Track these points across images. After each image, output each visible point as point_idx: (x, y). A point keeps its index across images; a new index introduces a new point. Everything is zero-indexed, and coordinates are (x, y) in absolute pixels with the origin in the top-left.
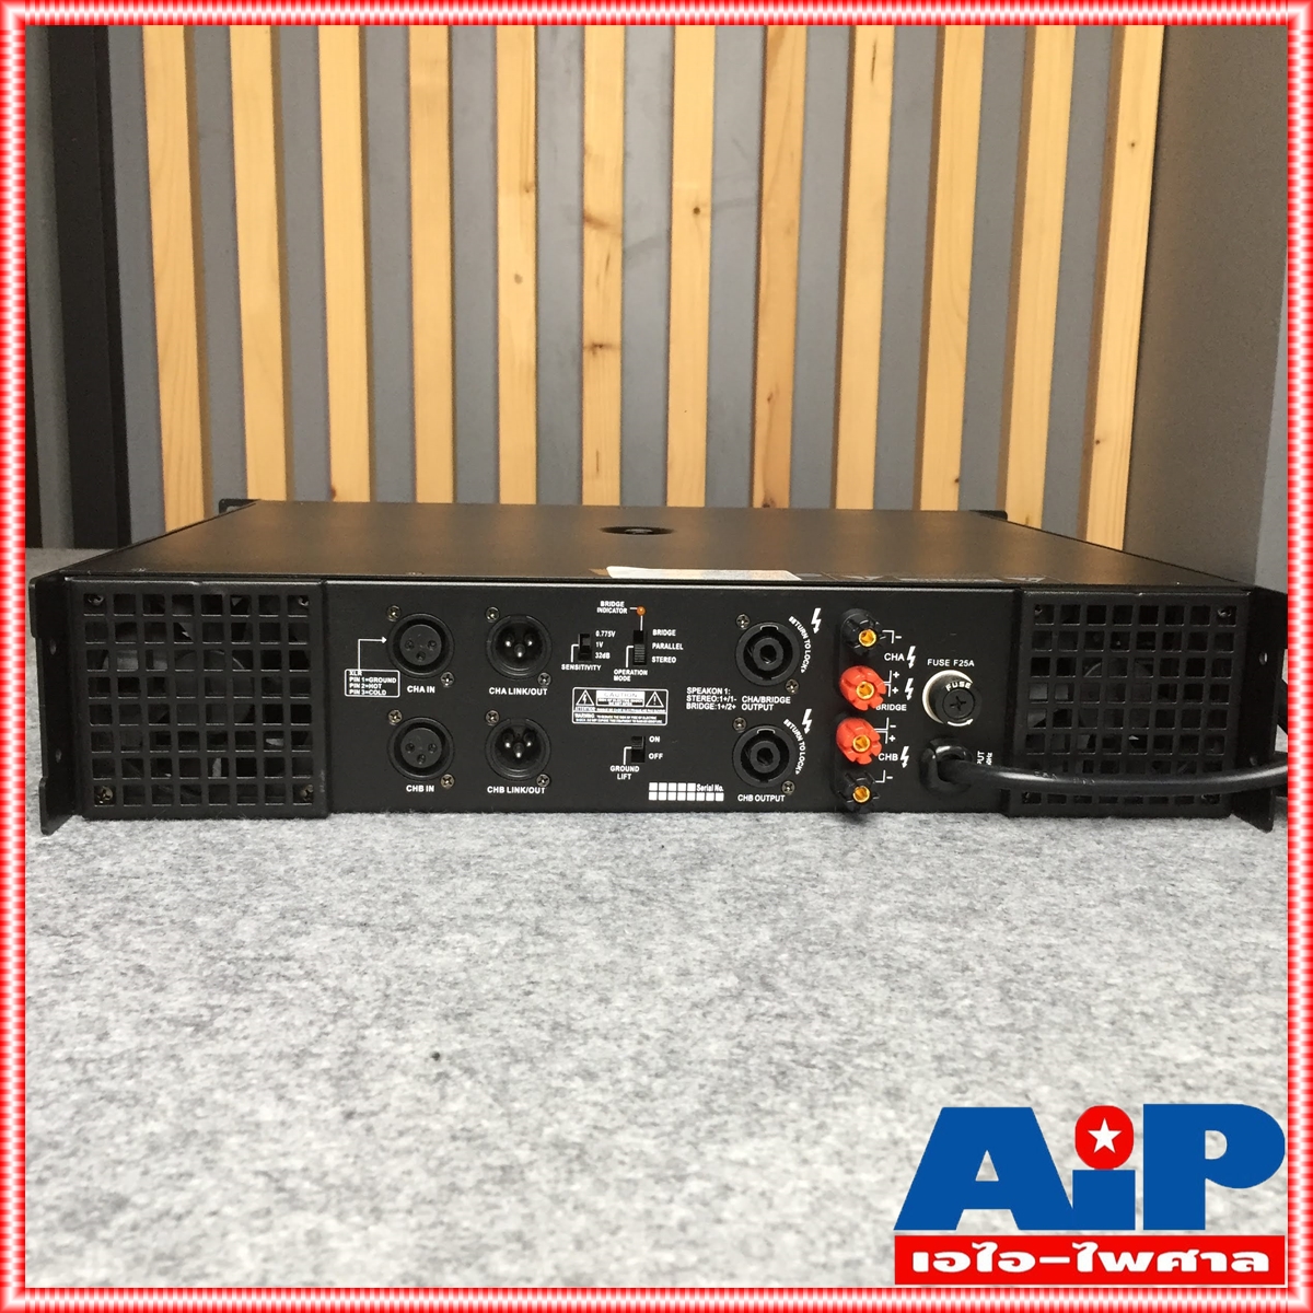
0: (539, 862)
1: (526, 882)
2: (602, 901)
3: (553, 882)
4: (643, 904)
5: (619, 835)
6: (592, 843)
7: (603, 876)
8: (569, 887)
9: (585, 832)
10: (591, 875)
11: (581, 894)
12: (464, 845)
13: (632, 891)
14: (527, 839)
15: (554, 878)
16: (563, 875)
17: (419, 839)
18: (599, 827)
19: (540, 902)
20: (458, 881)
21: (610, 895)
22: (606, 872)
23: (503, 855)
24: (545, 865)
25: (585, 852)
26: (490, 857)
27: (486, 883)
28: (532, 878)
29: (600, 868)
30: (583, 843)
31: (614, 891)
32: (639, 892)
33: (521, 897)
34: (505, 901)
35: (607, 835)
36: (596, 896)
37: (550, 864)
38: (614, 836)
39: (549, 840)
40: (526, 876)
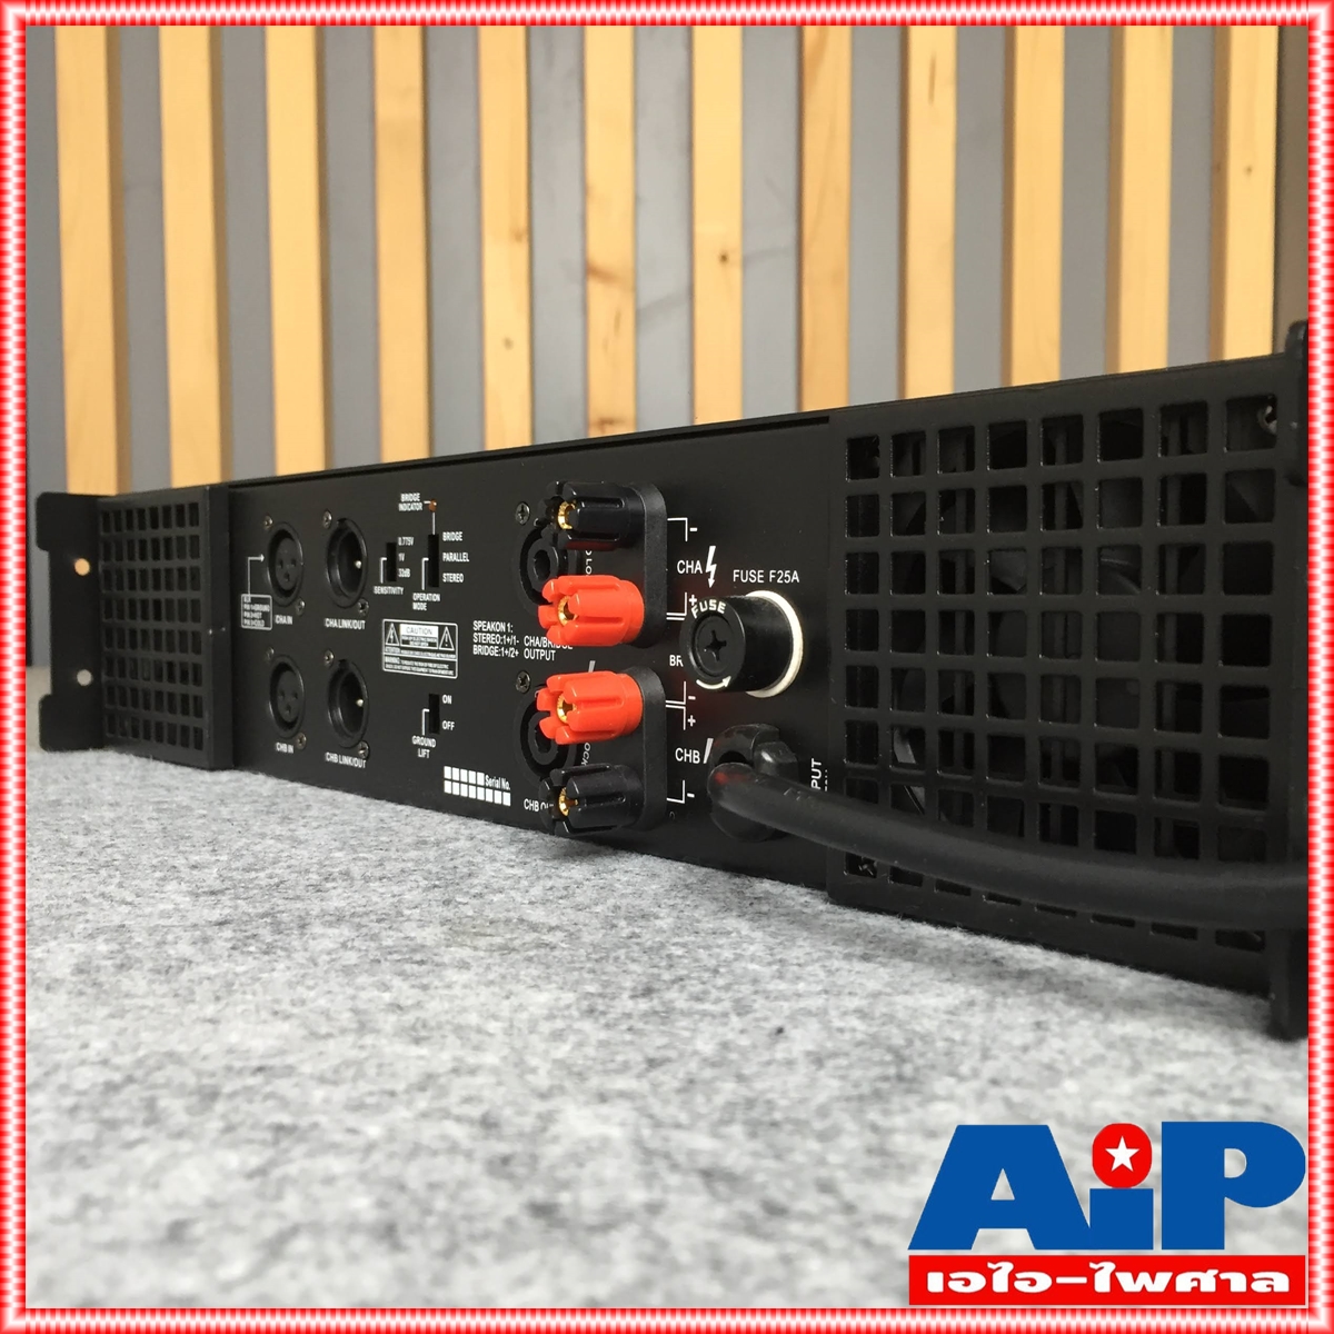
0: (427, 1082)
1: (370, 1148)
2: (610, 1221)
3: (453, 1149)
4: (751, 1228)
5: (656, 1003)
6: (587, 1026)
7: (614, 1124)
8: (501, 1166)
9: (569, 997)
10: (578, 1121)
11: (539, 1193)
12: (234, 1038)
13: (708, 1175)
14: (409, 1018)
15: (459, 1132)
16: (488, 1124)
17: (116, 1024)
18: (606, 985)
19: (388, 1233)
20: (148, 1156)
21: (637, 1196)
22: (622, 1110)
23: (325, 1066)
24: (443, 1092)
25: (563, 1050)
26: (290, 1071)
27: (233, 1160)
28: (391, 1135)
29: (603, 1098)
30: (559, 1024)
31: (649, 1179)
32: (731, 1179)
33: (331, 1212)
34: (270, 1228)
35: (626, 1003)
36: (590, 1200)
37: (460, 1086)
38: (643, 1005)
39: (473, 1019)
40: (373, 1130)
